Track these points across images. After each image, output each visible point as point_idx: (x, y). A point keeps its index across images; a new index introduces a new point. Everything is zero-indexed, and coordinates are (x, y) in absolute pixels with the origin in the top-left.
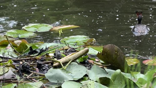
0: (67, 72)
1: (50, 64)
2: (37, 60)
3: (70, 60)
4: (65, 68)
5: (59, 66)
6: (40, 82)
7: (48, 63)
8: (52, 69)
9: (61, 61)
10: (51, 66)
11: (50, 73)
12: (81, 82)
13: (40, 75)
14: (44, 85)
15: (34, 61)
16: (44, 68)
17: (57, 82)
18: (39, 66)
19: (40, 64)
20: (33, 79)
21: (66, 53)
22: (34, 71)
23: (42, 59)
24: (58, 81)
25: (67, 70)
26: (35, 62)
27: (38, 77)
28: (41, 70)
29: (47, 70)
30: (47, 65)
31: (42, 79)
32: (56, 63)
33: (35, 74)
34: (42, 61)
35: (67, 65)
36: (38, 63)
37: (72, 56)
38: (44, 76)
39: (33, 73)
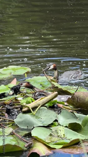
0: (37, 117)
1: (19, 109)
2: (5, 105)
3: (39, 105)
4: (34, 113)
5: (28, 111)
6: (10, 128)
7: (17, 108)
8: (21, 114)
9: (31, 106)
10: (20, 111)
11: (19, 118)
12: (50, 128)
13: (9, 121)
14: (14, 131)
15: (2, 106)
16: (13, 113)
17: (26, 128)
18: (8, 112)
19: (9, 109)
20: (2, 125)
21: (35, 97)
22: (3, 116)
23: (11, 103)
24: (28, 127)
25: (37, 115)
26: (4, 107)
27: (8, 123)
28: (10, 116)
29: (17, 116)
30: (16, 110)
31: (11, 125)
32: (25, 108)
33: (5, 119)
34: (11, 106)
35: (36, 110)
36: (7, 108)
37: (42, 100)
38: (14, 122)
39: (3, 119)
